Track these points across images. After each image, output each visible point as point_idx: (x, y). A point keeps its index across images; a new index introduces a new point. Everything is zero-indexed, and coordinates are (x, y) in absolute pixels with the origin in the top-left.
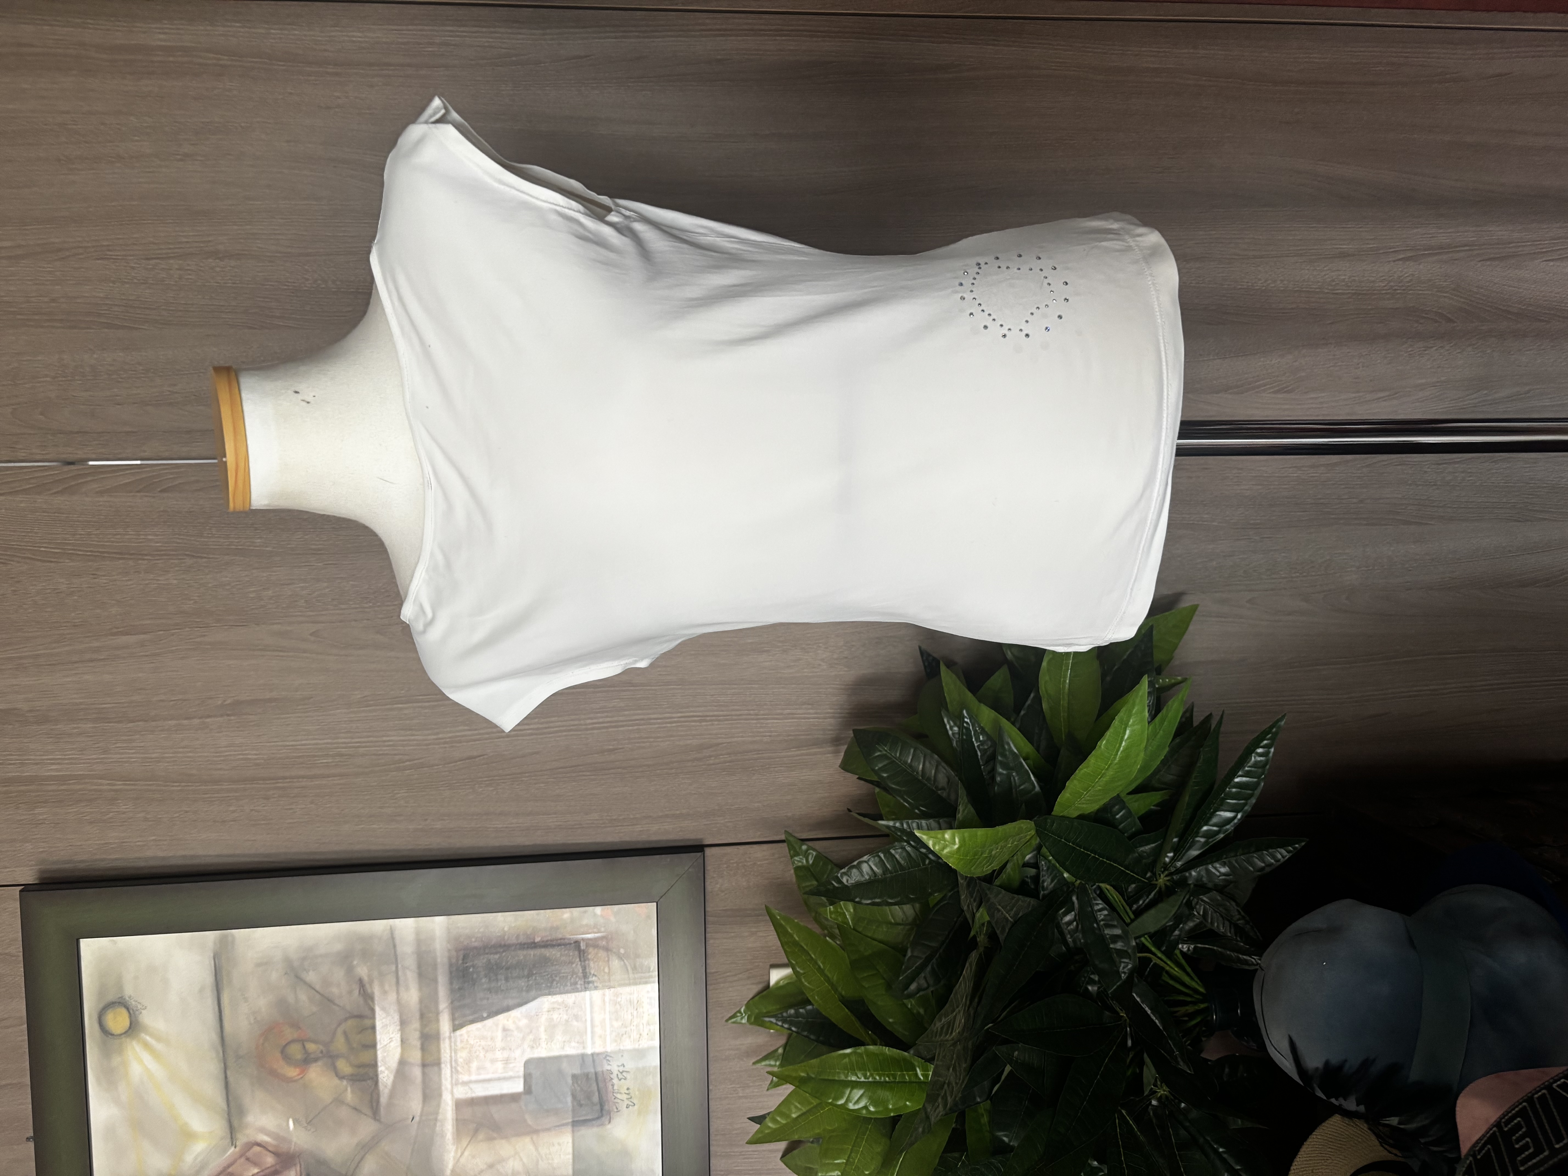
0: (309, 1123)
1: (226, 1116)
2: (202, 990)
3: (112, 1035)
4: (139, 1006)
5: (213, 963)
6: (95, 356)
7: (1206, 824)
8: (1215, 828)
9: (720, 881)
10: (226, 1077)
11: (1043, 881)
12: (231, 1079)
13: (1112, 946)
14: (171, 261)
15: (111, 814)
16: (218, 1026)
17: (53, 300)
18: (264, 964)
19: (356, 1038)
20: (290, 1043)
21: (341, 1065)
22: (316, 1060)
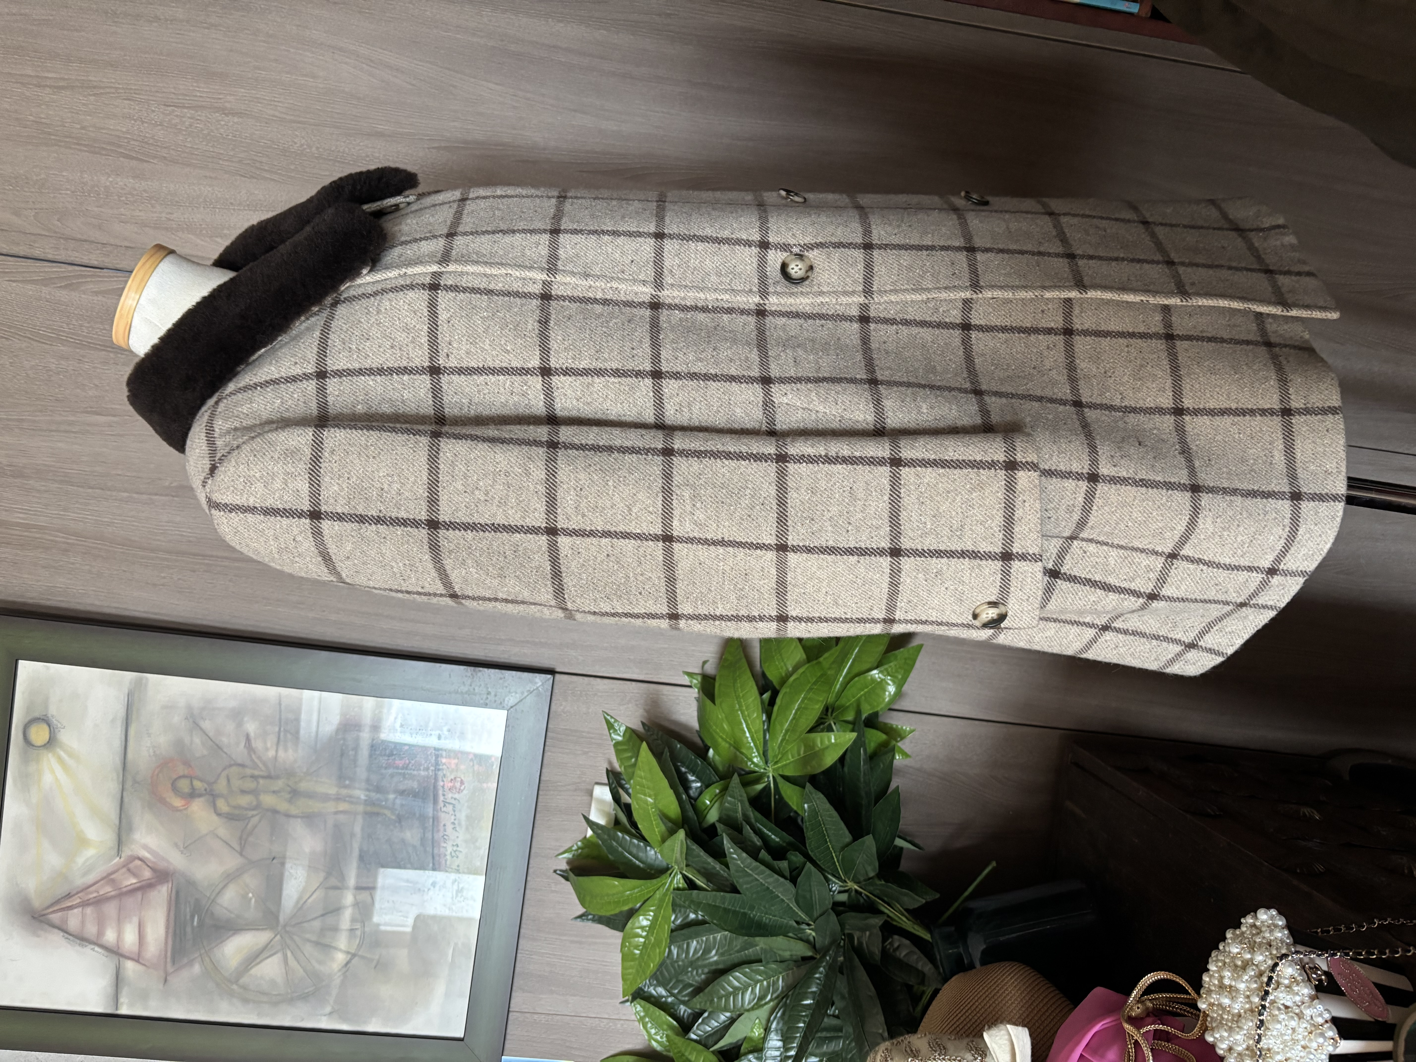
0: (185, 848)
1: (117, 830)
2: (113, 721)
3: (33, 746)
4: (59, 725)
5: (126, 699)
6: (111, 179)
9: (564, 703)
10: (122, 797)
12: (126, 800)
14: (186, 110)
15: (61, 563)
16: (123, 752)
17: (83, 128)
18: (169, 708)
19: (236, 783)
20: (180, 777)
21: (221, 804)
22: (200, 796)
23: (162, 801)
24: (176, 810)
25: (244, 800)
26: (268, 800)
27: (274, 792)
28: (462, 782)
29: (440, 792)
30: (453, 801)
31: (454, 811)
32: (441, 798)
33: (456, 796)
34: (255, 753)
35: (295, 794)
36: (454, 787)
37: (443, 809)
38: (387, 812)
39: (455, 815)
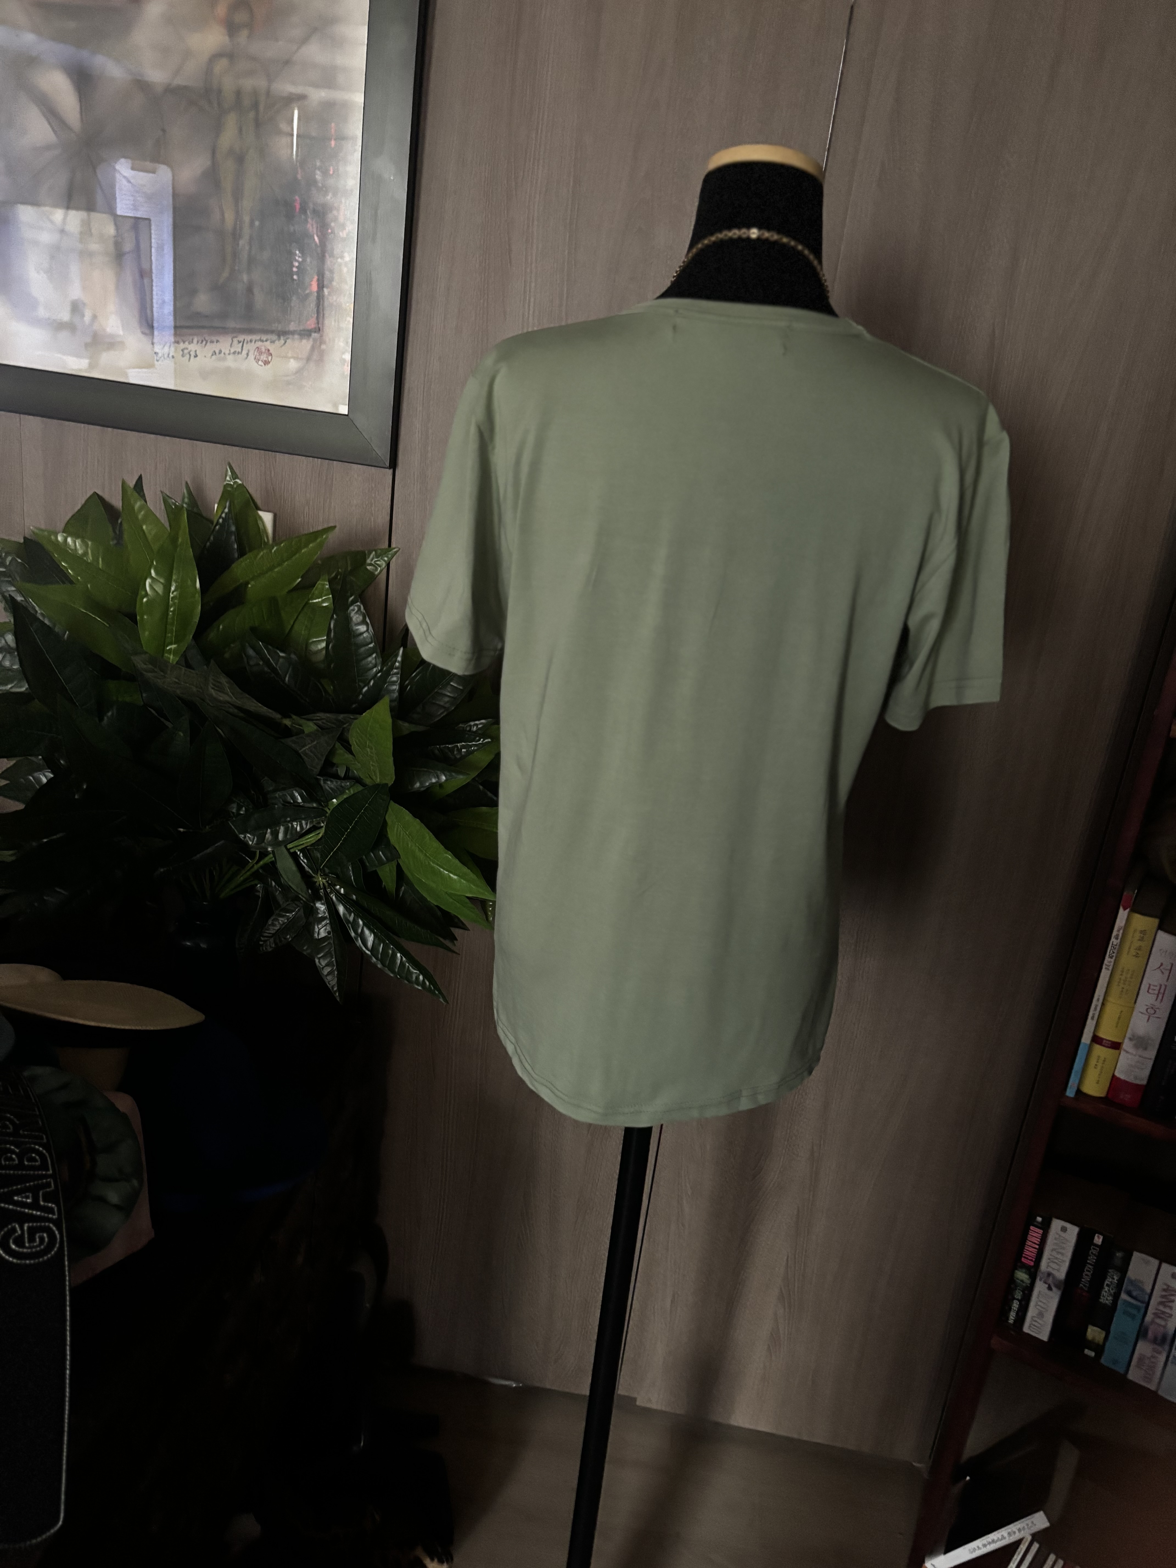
0: (169, 18)
7: (364, 924)
8: (360, 931)
9: (360, 479)
11: (331, 781)
13: (269, 831)
20: (251, 11)
21: (223, 64)
22: (231, 38)
24: (214, 5)
25: (228, 93)
26: (231, 122)
27: (240, 131)
28: (266, 363)
29: (254, 337)
30: (245, 352)
31: (234, 353)
32: (248, 338)
33: (251, 356)
34: (285, 107)
35: (241, 160)
36: (261, 353)
37: (235, 340)
38: (226, 274)
39: (229, 354)
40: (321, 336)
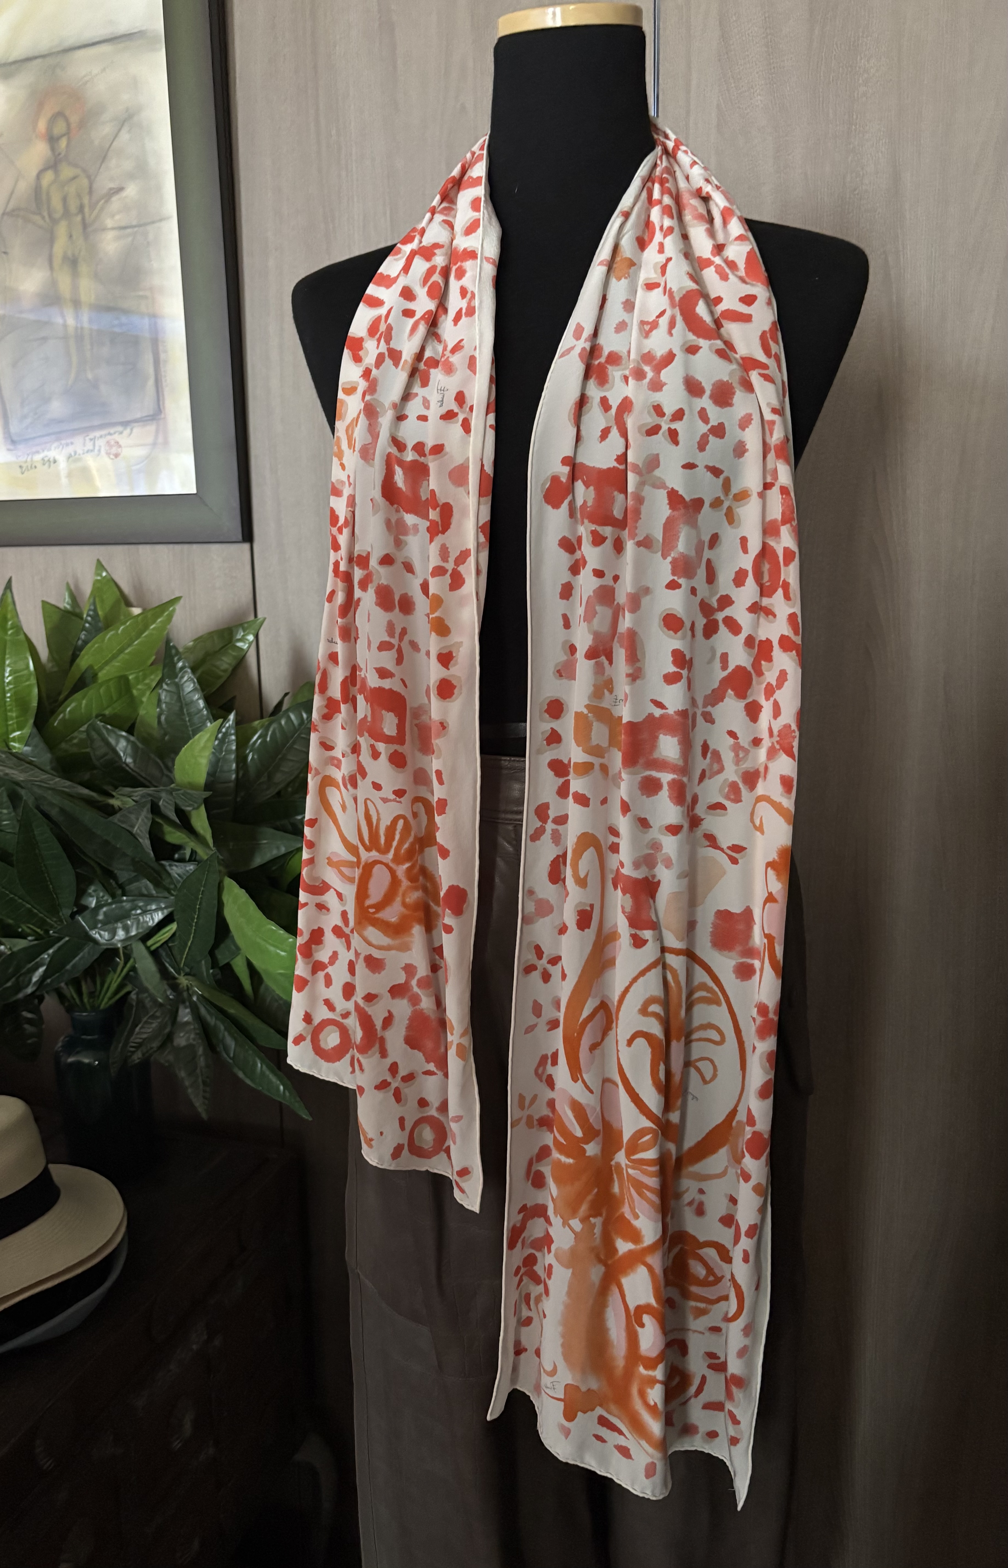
2: (110, 22)
5: (136, 31)
7: (224, 1028)
8: (221, 1035)
9: (219, 558)
10: (36, 58)
11: (176, 866)
12: (35, 63)
13: (120, 925)
18: (135, 85)
19: (72, 189)
20: (67, 120)
21: (49, 176)
22: (53, 149)
23: (41, 105)
24: (35, 123)
25: (56, 203)
26: (62, 230)
27: (71, 236)
28: (117, 455)
29: (103, 432)
30: (97, 448)
31: (88, 452)
32: (97, 434)
33: (103, 452)
34: (106, 202)
35: (73, 262)
36: (111, 446)
37: (87, 438)
38: (73, 376)
39: (83, 454)
40: (164, 418)
